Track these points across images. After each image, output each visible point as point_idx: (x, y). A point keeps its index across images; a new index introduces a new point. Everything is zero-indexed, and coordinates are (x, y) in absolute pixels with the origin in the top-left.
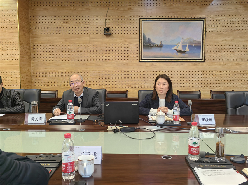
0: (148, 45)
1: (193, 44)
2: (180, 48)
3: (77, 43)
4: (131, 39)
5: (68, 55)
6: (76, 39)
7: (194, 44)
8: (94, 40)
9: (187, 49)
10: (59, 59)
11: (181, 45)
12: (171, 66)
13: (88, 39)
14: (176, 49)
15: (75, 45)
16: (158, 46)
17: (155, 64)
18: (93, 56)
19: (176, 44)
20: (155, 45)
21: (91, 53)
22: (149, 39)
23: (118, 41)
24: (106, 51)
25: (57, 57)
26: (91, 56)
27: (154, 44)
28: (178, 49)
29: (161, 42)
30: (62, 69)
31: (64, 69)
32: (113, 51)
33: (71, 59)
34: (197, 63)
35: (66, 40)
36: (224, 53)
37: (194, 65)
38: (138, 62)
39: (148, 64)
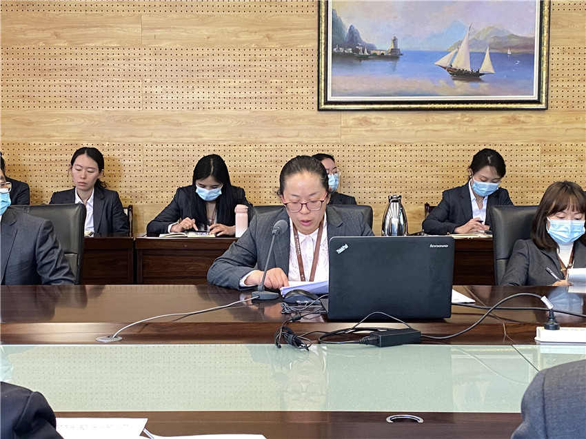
0: (350, 50)
1: (507, 48)
2: (463, 63)
3: (99, 44)
4: (291, 30)
5: (63, 88)
6: (94, 31)
7: (511, 48)
8: (158, 32)
9: (486, 66)
10: (31, 103)
11: (463, 50)
12: (430, 127)
13: (136, 30)
14: (447, 65)
15: (89, 52)
16: (382, 57)
17: (373, 121)
18: (154, 89)
19: (446, 49)
20: (372, 52)
21: (148, 80)
22: (352, 31)
23: (244, 37)
24: (200, 74)
25: (26, 94)
26: (149, 89)
27: (371, 47)
28: (454, 66)
29: (395, 40)
30: (43, 136)
31: (49, 136)
32: (226, 74)
33: (75, 103)
34: (522, 116)
35: (57, 35)
37: (511, 120)
38: (313, 112)
39: (349, 119)
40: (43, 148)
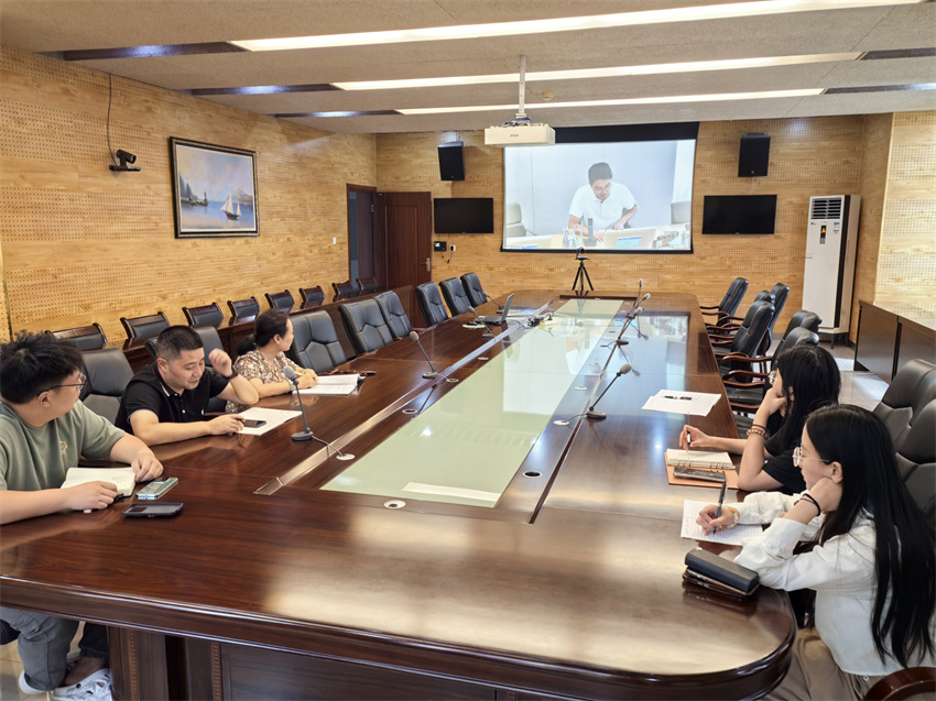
0: (189, 200)
1: (244, 201)
2: (231, 211)
3: (52, 186)
4: (158, 183)
5: (31, 223)
6: (48, 176)
8: (89, 180)
9: (239, 212)
11: (230, 201)
12: (219, 247)
13: (75, 176)
14: (225, 210)
15: (46, 192)
16: (201, 204)
17: (198, 244)
18: (90, 224)
19: (224, 199)
20: (197, 201)
21: (86, 217)
22: (188, 187)
23: (137, 186)
24: (115, 212)
26: (87, 224)
27: (196, 198)
28: (228, 211)
29: (205, 194)
30: (22, 265)
32: (129, 213)
33: (41, 235)
34: (249, 239)
35: (22, 177)
36: (275, 220)
37: (247, 242)
38: (173, 239)
39: (188, 243)
40: (21, 275)
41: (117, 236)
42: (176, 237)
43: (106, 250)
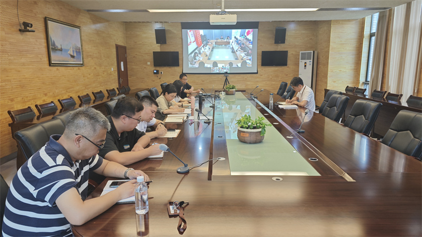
0: (54, 47)
1: (77, 49)
2: (72, 54)
9: (75, 55)
11: (71, 49)
13: (3, 34)
16: (59, 50)
17: (59, 69)
18: (12, 58)
19: (69, 48)
22: (54, 42)
26: (10, 58)
27: (57, 47)
29: (61, 45)
36: (89, 59)
37: (79, 69)
38: (48, 67)
39: (55, 68)
41: (24, 64)
42: (50, 65)
43: (19, 71)
